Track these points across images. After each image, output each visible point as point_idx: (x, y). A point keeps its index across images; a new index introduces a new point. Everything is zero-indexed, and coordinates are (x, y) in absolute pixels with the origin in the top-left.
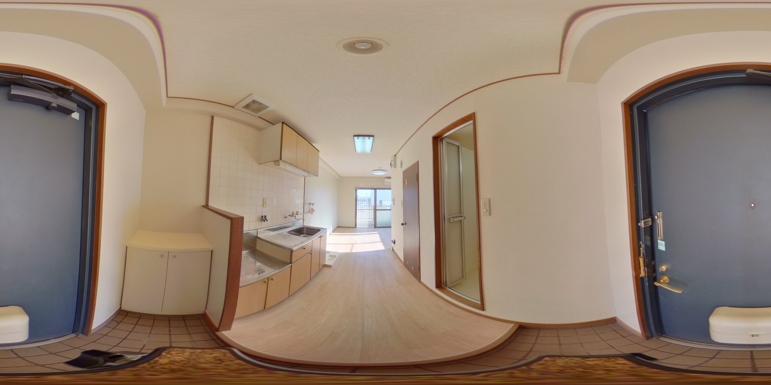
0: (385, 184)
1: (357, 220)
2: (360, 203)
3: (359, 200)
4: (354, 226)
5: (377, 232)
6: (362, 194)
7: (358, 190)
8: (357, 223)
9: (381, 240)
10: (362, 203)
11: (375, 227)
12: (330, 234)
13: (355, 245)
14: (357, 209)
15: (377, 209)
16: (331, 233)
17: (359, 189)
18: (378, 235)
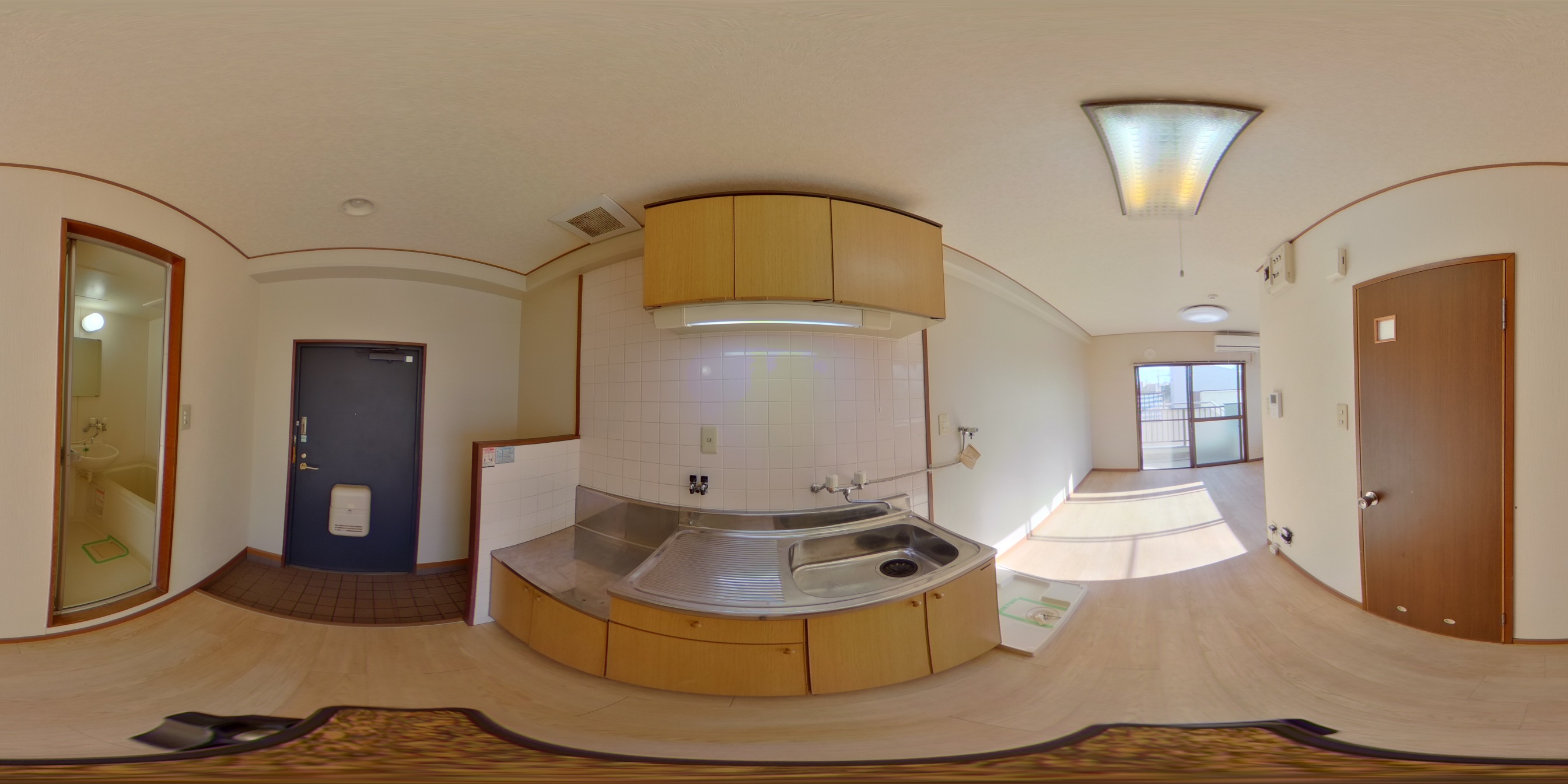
0: (1217, 349)
1: (1144, 446)
2: (1147, 401)
3: (1144, 394)
4: (1136, 467)
5: (1201, 483)
6: (1149, 376)
7: (1142, 370)
8: (1144, 452)
9: (1222, 514)
10: (1151, 400)
11: (1194, 465)
12: (1068, 499)
13: (1142, 543)
14: (1142, 419)
15: (1196, 416)
16: (1073, 495)
17: (1142, 366)
18: (1205, 495)
